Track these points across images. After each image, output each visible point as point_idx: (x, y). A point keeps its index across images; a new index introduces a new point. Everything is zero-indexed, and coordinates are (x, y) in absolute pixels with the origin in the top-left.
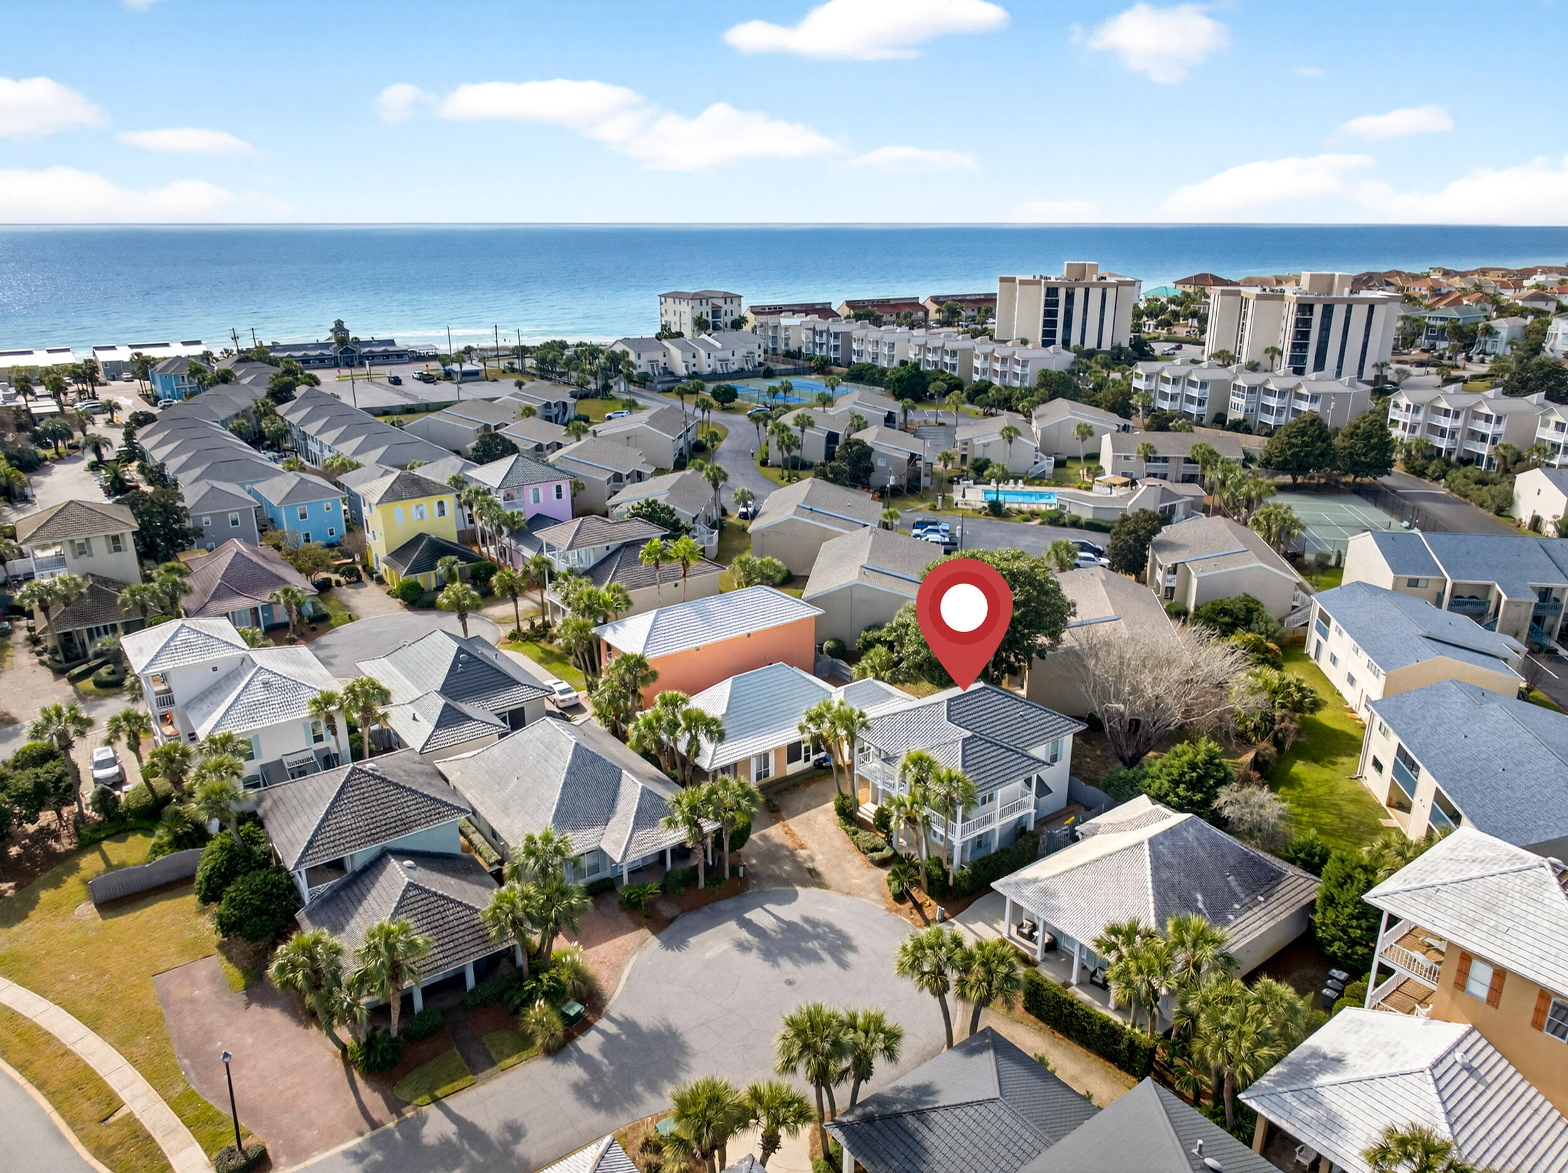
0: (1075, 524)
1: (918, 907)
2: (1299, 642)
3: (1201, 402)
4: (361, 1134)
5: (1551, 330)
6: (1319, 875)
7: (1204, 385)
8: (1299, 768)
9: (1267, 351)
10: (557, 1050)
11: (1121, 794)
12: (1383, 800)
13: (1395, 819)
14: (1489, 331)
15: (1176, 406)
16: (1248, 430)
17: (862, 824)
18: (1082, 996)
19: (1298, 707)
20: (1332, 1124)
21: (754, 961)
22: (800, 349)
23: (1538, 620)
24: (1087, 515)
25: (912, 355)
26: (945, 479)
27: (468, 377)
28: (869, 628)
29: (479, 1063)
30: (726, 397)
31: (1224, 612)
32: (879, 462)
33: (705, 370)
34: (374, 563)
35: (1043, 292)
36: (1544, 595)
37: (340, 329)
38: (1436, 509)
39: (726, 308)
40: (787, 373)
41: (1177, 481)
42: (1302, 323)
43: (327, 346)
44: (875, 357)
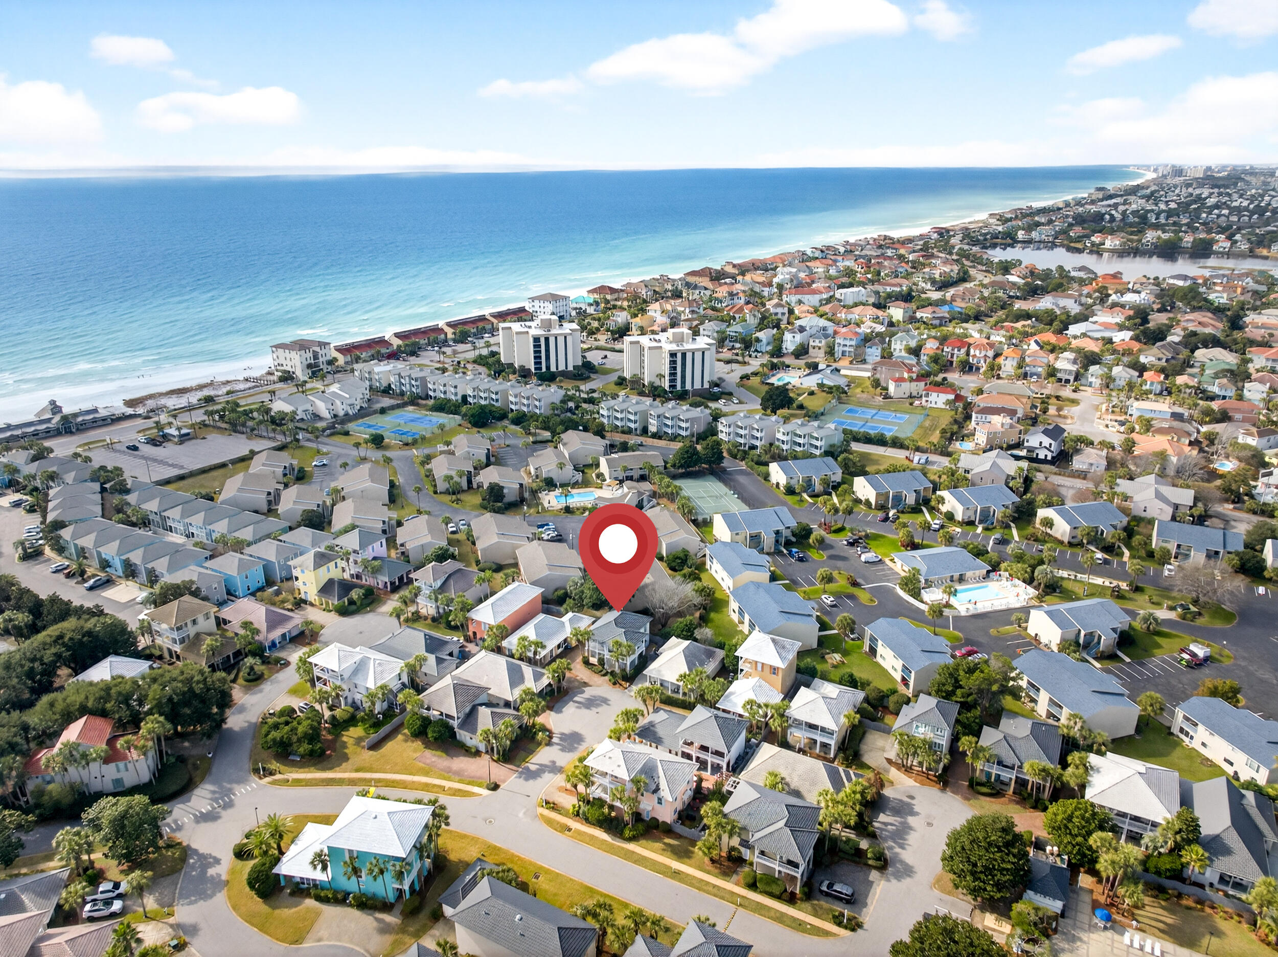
1: (621, 685)
2: (704, 564)
3: (635, 422)
4: (515, 773)
5: (785, 338)
6: (724, 650)
7: (635, 414)
8: (713, 615)
9: (657, 376)
10: (549, 744)
11: (666, 638)
12: (737, 621)
13: (740, 627)
14: (758, 339)
15: (623, 424)
16: (660, 438)
17: (593, 665)
18: (674, 695)
19: (709, 595)
20: (735, 704)
21: (584, 711)
22: (390, 385)
23: (777, 541)
25: (470, 392)
26: (534, 493)
27: (184, 438)
28: (556, 590)
29: (531, 752)
30: (377, 441)
31: (678, 558)
32: (505, 491)
33: (341, 413)
34: (303, 596)
35: (531, 340)
36: (777, 533)
37: (55, 408)
38: (742, 479)
39: (323, 352)
40: (393, 408)
41: (638, 481)
42: (673, 363)
43: (49, 420)
44: (445, 393)
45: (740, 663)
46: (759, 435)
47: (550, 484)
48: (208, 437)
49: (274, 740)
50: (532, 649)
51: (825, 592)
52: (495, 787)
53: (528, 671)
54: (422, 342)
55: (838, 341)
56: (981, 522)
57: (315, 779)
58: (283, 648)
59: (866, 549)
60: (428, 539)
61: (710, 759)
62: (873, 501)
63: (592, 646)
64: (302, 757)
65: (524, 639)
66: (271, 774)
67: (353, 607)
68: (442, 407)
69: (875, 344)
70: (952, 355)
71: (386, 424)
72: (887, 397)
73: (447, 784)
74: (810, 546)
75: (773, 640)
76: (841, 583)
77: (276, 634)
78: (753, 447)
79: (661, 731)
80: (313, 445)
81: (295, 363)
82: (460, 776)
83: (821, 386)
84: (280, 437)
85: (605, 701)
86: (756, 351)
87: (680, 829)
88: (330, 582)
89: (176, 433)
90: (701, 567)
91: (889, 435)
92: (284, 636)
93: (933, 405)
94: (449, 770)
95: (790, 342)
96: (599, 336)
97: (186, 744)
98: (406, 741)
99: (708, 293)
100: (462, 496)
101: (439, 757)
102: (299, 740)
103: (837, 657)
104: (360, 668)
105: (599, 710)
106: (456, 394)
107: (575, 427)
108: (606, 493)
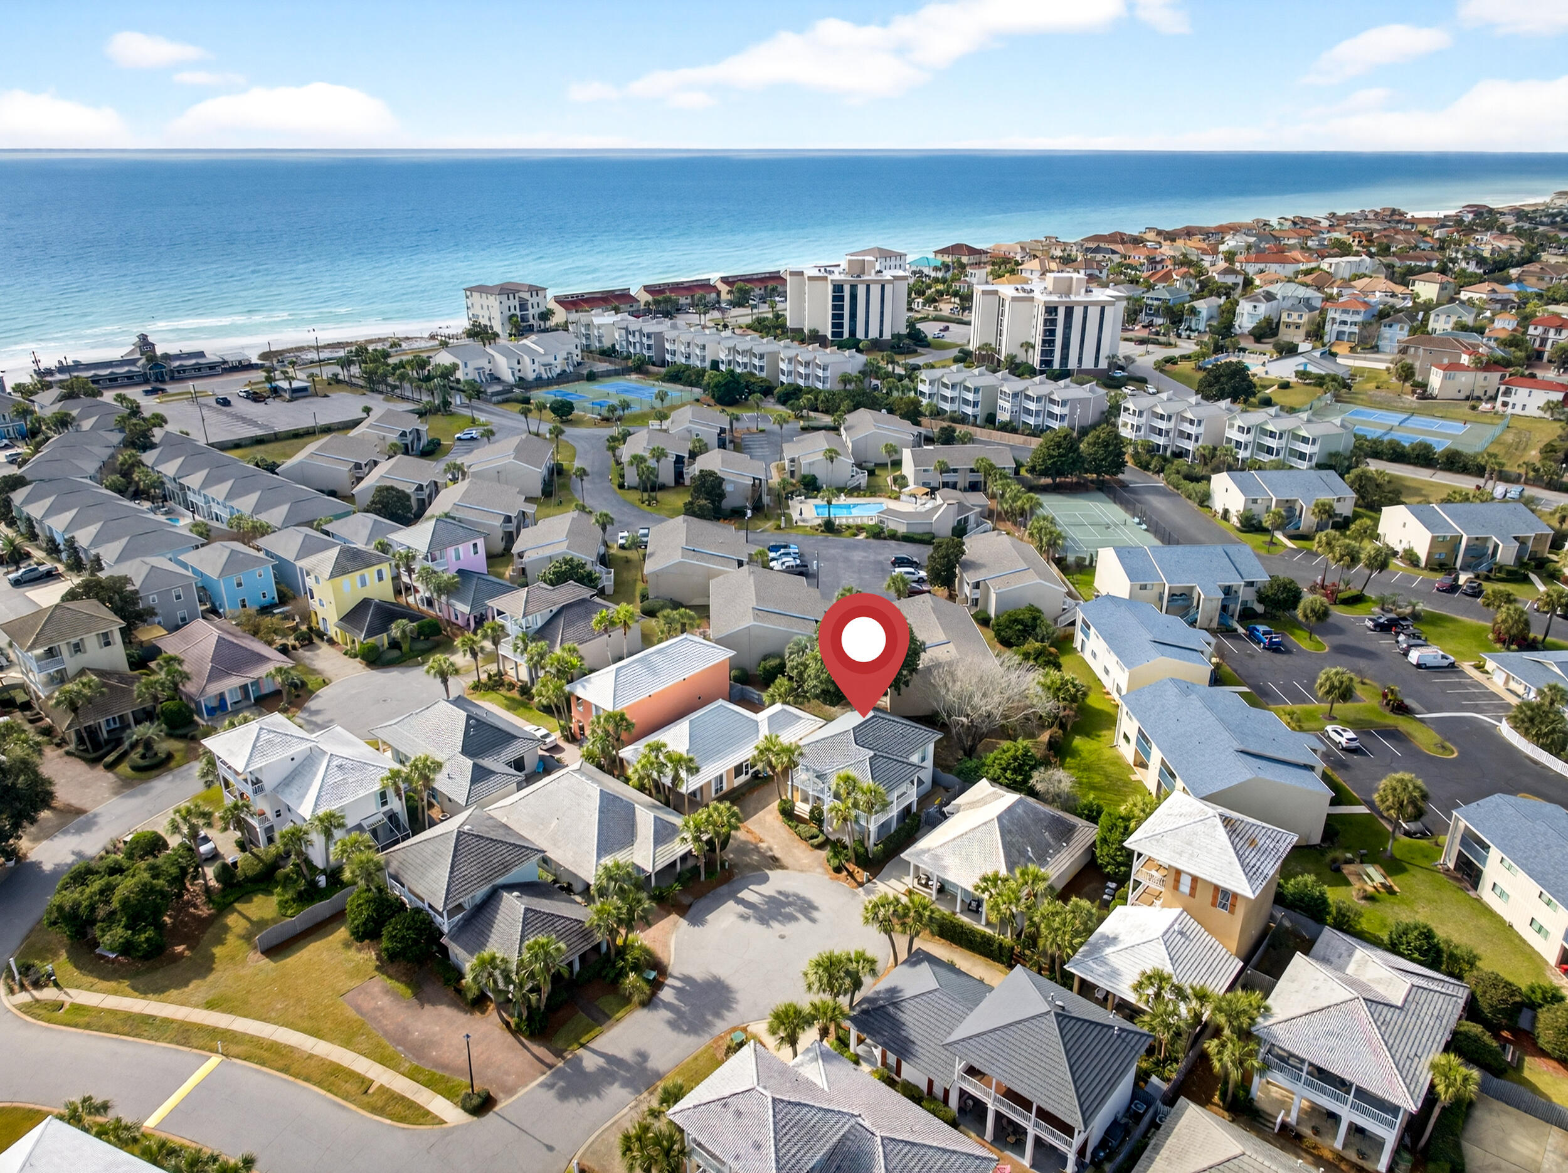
0: (893, 536)
1: (851, 874)
2: (1070, 638)
3: (975, 404)
4: (544, 1073)
5: (1238, 310)
6: (1097, 823)
7: (976, 390)
8: (1078, 742)
9: (1022, 346)
10: (649, 1003)
11: (969, 779)
12: (1130, 760)
13: (1139, 775)
14: (1194, 311)
15: (955, 407)
16: (1014, 430)
17: (800, 820)
18: (965, 919)
19: (1074, 699)
20: (1115, 974)
21: (753, 926)
22: (614, 346)
23: (1224, 608)
24: (902, 529)
25: (723, 356)
26: (783, 497)
27: (298, 394)
28: (765, 658)
29: (601, 1019)
30: (563, 411)
31: (1017, 622)
32: (728, 488)
33: (531, 376)
34: (321, 626)
35: (830, 288)
36: (1228, 591)
37: (145, 343)
38: (1158, 503)
39: (533, 300)
40: (608, 374)
41: (965, 490)
42: (1050, 323)
43: (133, 362)
44: (688, 357)
45: (1136, 865)
46: (1193, 430)
47: (811, 486)
48: (333, 396)
49: (61, 909)
50: (669, 772)
51: (1332, 719)
52: (482, 1105)
53: (646, 816)
54: (682, 301)
55: (1331, 314)
57: (113, 1012)
58: (236, 710)
59: (1418, 641)
60: (561, 547)
61: (1032, 1127)
62: (1422, 554)
63: (801, 777)
64: (116, 952)
65: (657, 748)
66: (37, 983)
67: (395, 653)
68: (680, 375)
69: (1400, 321)
70: (1544, 342)
72: (1425, 396)
73: (380, 1075)
74: (1295, 624)
75: (1226, 821)
76: (1367, 701)
77: (230, 685)
78: (1180, 454)
79: (912, 1020)
80: (467, 412)
81: (493, 312)
82: (420, 1062)
83: (1302, 375)
84: (426, 398)
85: (807, 908)
86: (1189, 329)
88: (365, 604)
90: (1064, 643)
93: (1518, 410)
94: (400, 1039)
95: (1247, 316)
96: (942, 306)
98: (347, 945)
99: (1117, 259)
100: (659, 495)
101: (396, 997)
102: (111, 915)
103: (1375, 875)
104: (299, 771)
105: (790, 929)
106: (702, 359)
107: (873, 404)
108: (904, 506)
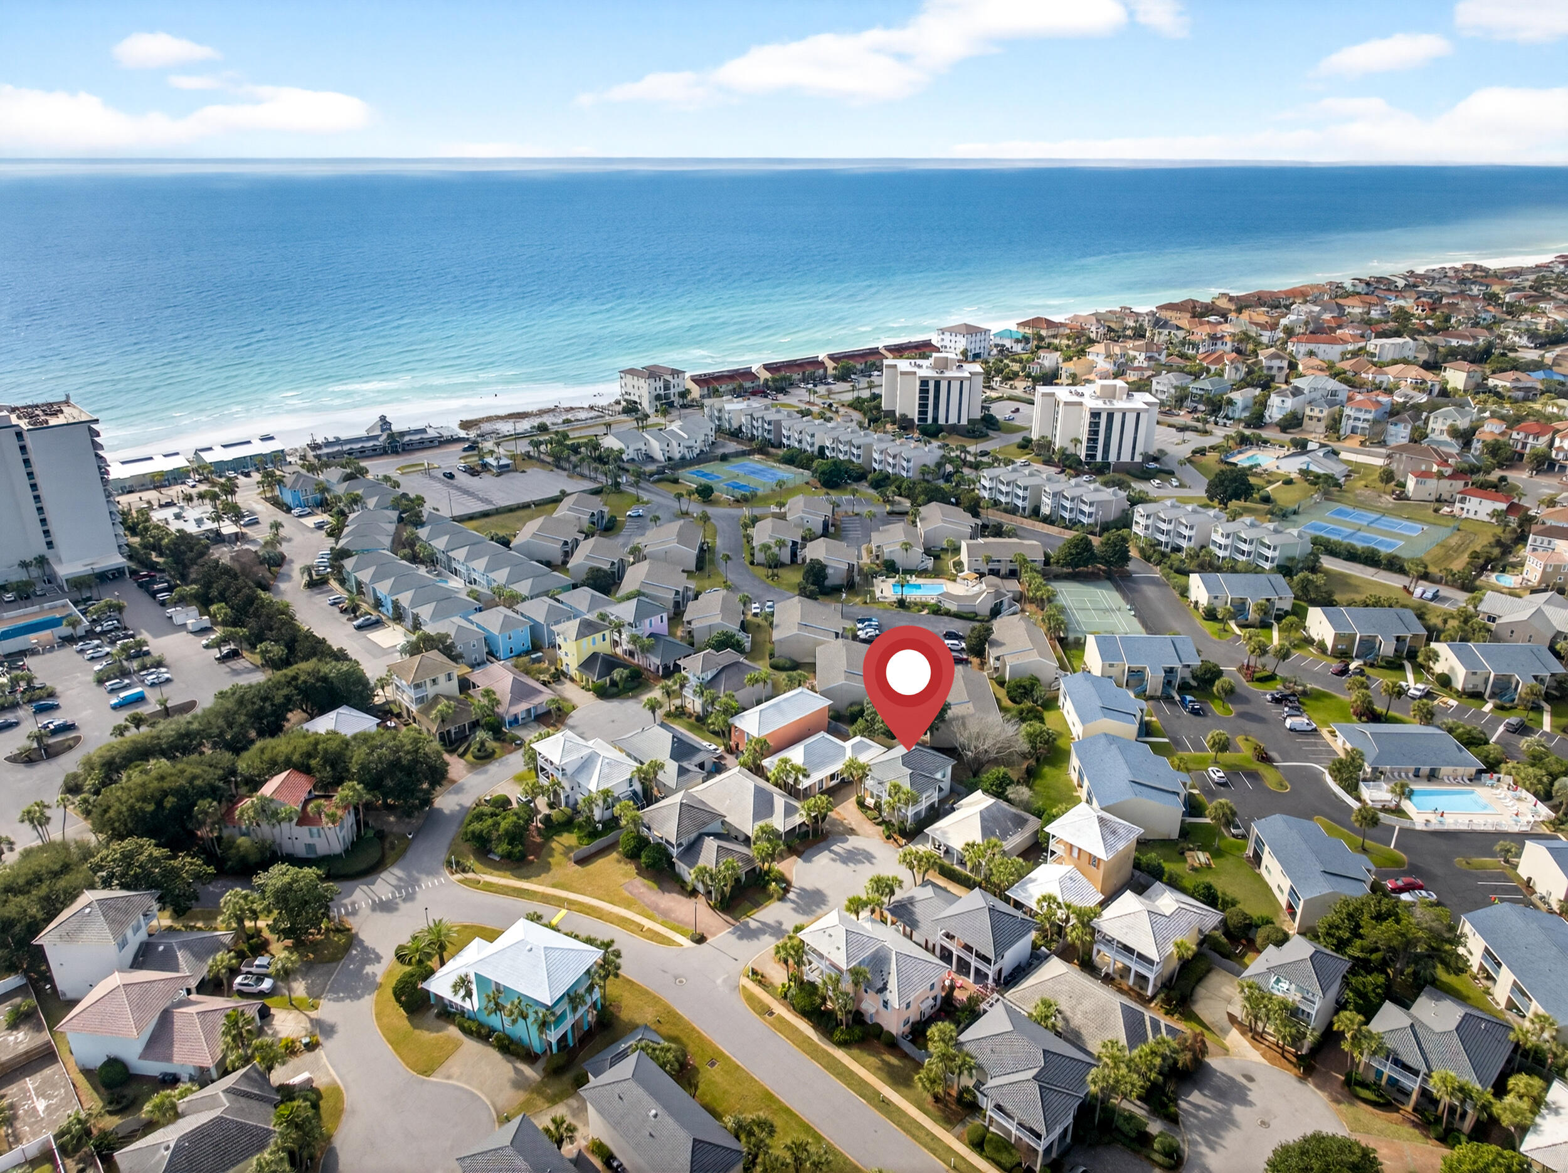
0: (948, 613)
1: (896, 840)
2: (1056, 699)
3: (1024, 499)
4: (730, 927)
5: (1271, 402)
7: (1026, 489)
8: (1046, 770)
9: (1071, 441)
10: (782, 899)
11: (971, 790)
12: (1076, 783)
13: (1076, 790)
14: (1231, 401)
15: (1009, 500)
16: (1052, 523)
17: (869, 808)
18: (957, 867)
19: (1047, 742)
21: (839, 865)
22: (741, 428)
23: (1167, 682)
24: (953, 607)
25: (828, 443)
26: (869, 576)
27: (503, 470)
28: (851, 705)
29: (757, 905)
30: (705, 493)
31: (1023, 685)
32: (830, 571)
33: (677, 456)
34: (564, 668)
35: (918, 383)
36: (1170, 671)
37: (384, 422)
38: (1150, 591)
39: (675, 381)
40: (737, 455)
41: (1004, 577)
42: (1094, 425)
43: (376, 438)
44: (800, 442)
45: (1051, 841)
46: (1186, 533)
47: (890, 568)
48: (529, 471)
49: (473, 833)
50: (793, 775)
51: (1216, 762)
52: (700, 939)
53: (780, 801)
54: (796, 377)
55: (1347, 412)
56: (1493, 695)
57: (507, 887)
58: (525, 725)
59: (1297, 711)
60: (718, 620)
61: (974, 963)
62: (1329, 644)
63: (869, 783)
64: (502, 857)
65: (785, 761)
66: (464, 871)
67: (615, 690)
68: (795, 459)
69: (1404, 421)
70: (1524, 445)
71: (721, 475)
72: (1402, 497)
73: (647, 923)
74: (1212, 697)
75: (1101, 820)
76: (1244, 752)
77: (520, 708)
78: (1178, 549)
79: (919, 911)
80: (632, 490)
81: (643, 392)
82: (666, 918)
83: (1304, 473)
84: (602, 478)
85: (869, 857)
86: (1226, 417)
87: (907, 1047)
88: (595, 656)
89: (494, 463)
90: (1051, 703)
91: (1384, 550)
92: (529, 711)
93: (1471, 515)
94: (656, 908)
95: (1278, 407)
96: (1015, 383)
97: (392, 819)
98: (619, 861)
99: (1181, 334)
100: (781, 572)
101: (650, 888)
102: (499, 838)
103: (1202, 857)
104: (586, 764)
105: (859, 867)
106: (812, 445)
107: (944, 498)
108: (958, 589)
